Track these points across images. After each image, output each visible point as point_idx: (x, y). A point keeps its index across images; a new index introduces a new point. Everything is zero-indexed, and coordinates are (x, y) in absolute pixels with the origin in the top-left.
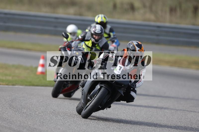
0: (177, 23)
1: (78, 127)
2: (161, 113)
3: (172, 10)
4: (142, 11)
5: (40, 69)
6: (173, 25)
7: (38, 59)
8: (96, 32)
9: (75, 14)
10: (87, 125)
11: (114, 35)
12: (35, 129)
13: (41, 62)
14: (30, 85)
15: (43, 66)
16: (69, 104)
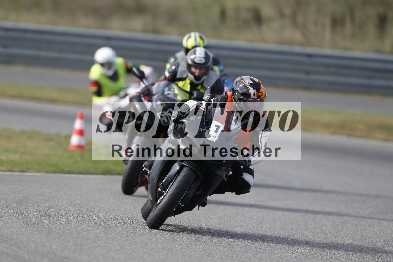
0: (345, 49)
1: (150, 254)
2: (314, 226)
3: (336, 22)
4: (276, 24)
5: (75, 140)
6: (338, 52)
7: (71, 119)
8: (196, 61)
9: (145, 31)
10: (168, 251)
11: (221, 71)
12: (66, 258)
13: (78, 125)
14: (55, 172)
15: (81, 133)
16: (133, 210)
